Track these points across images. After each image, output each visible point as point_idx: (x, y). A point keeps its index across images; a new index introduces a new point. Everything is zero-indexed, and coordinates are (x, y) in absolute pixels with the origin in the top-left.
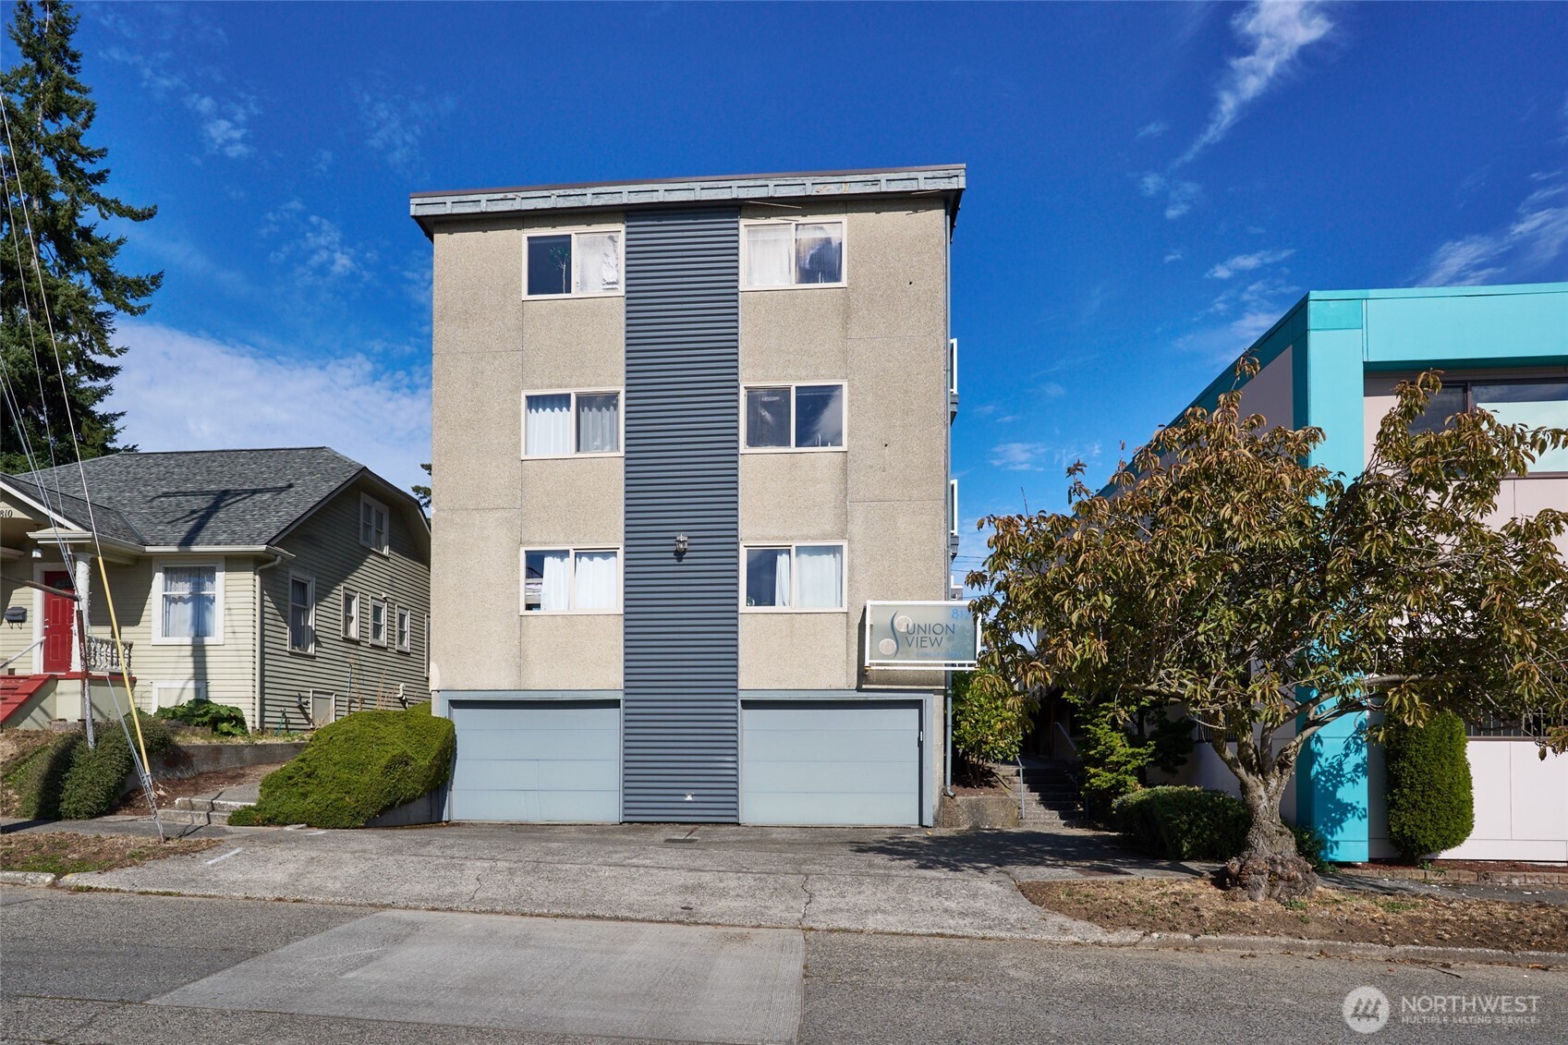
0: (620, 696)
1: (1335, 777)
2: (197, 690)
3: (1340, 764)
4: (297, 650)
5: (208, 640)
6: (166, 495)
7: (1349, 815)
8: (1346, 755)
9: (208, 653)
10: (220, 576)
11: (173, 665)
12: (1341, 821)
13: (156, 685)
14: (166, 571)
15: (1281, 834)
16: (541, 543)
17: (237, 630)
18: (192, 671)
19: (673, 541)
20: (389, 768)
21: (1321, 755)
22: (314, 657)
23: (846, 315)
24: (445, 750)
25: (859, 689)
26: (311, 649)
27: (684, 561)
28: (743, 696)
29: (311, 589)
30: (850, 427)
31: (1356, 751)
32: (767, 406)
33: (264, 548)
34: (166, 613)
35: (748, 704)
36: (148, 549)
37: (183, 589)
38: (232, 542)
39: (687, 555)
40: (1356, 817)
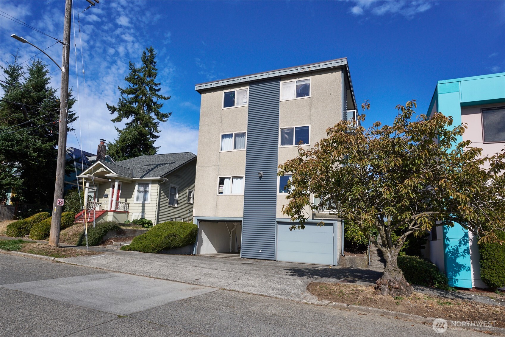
0: (242, 219)
1: (455, 254)
2: (142, 216)
3: (457, 249)
4: (171, 206)
5: (146, 202)
6: (146, 165)
7: (462, 269)
8: (460, 246)
9: (145, 206)
10: (150, 185)
11: (137, 209)
12: (459, 271)
13: (134, 214)
14: (139, 184)
15: (395, 271)
16: (223, 175)
17: (153, 200)
18: (141, 210)
19: (258, 174)
20: (167, 237)
21: (449, 245)
22: (177, 208)
23: (311, 105)
24: (193, 233)
25: (313, 219)
26: (176, 206)
27: (262, 180)
28: (277, 220)
29: (177, 189)
30: (311, 138)
31: (464, 244)
32: (287, 133)
33: (159, 178)
34: (138, 195)
35: (279, 223)
36: (134, 179)
37: (142, 189)
38: (153, 176)
39: (263, 178)
40: (465, 270)
